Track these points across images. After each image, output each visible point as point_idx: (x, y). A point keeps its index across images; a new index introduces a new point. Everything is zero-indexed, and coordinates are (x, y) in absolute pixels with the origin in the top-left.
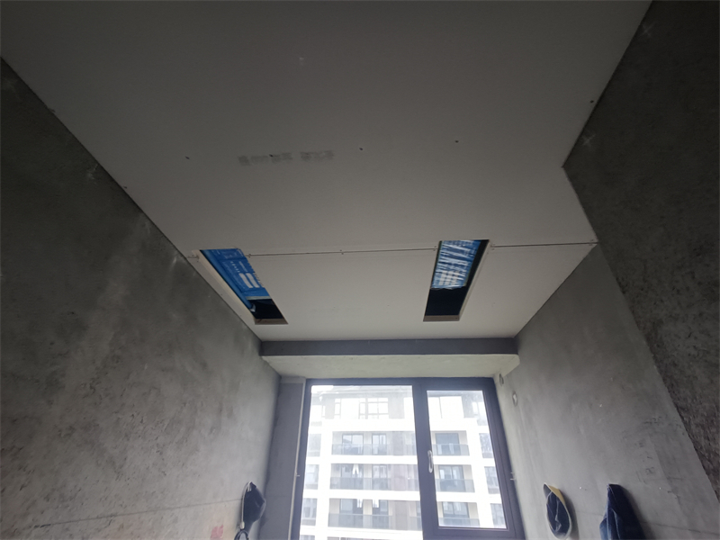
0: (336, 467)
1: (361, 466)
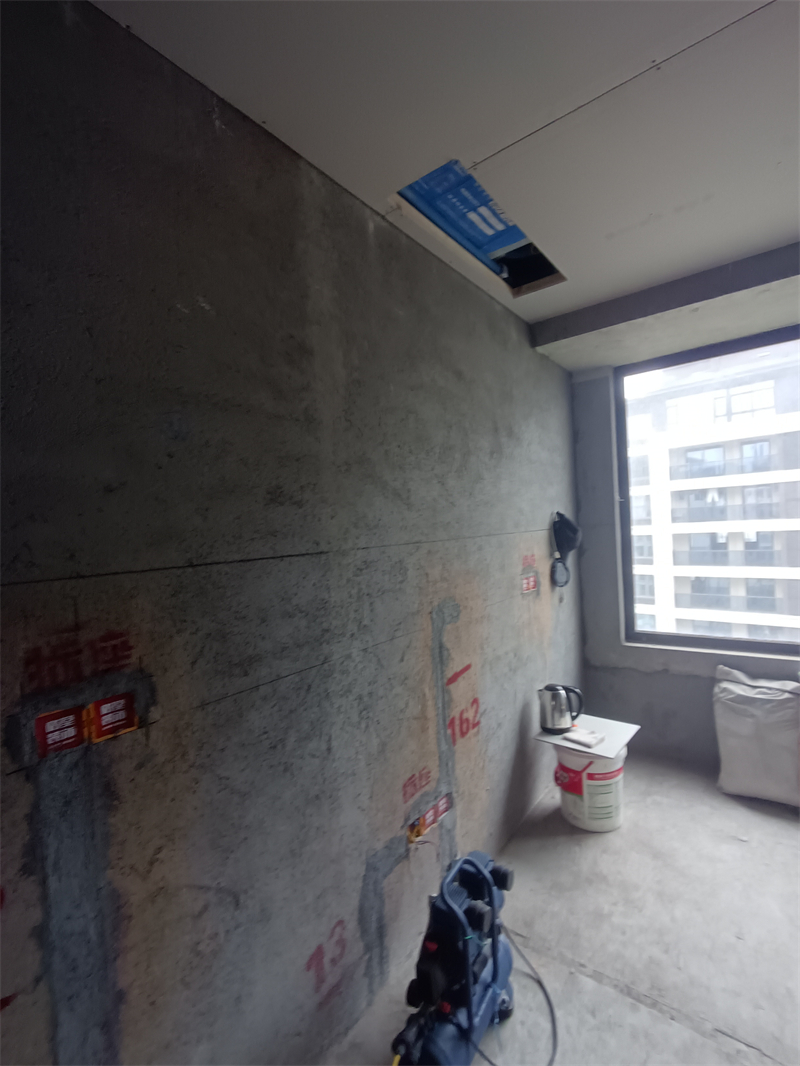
0: (679, 495)
1: (722, 492)
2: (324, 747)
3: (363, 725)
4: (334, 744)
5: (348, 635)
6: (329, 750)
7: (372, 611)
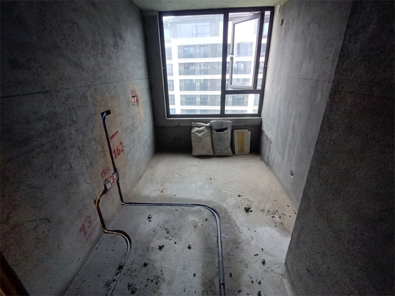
2: (69, 167)
3: (82, 157)
4: (73, 165)
5: (68, 125)
6: (71, 167)
7: (76, 115)
